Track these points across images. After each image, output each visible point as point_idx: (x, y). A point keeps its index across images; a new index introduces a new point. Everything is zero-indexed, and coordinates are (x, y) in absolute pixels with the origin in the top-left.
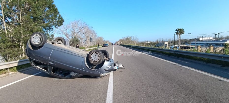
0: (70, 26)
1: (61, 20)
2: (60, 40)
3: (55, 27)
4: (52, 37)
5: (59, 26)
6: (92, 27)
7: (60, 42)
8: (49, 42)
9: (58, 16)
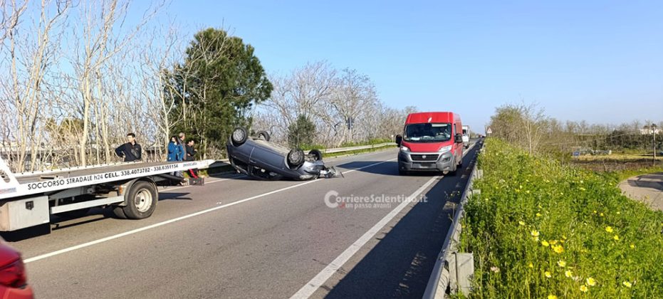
0: (295, 82)
1: (267, 88)
2: (263, 134)
3: (256, 101)
4: (250, 123)
5: (263, 100)
6: (367, 79)
7: (262, 137)
8: (250, 138)
9: (262, 78)
